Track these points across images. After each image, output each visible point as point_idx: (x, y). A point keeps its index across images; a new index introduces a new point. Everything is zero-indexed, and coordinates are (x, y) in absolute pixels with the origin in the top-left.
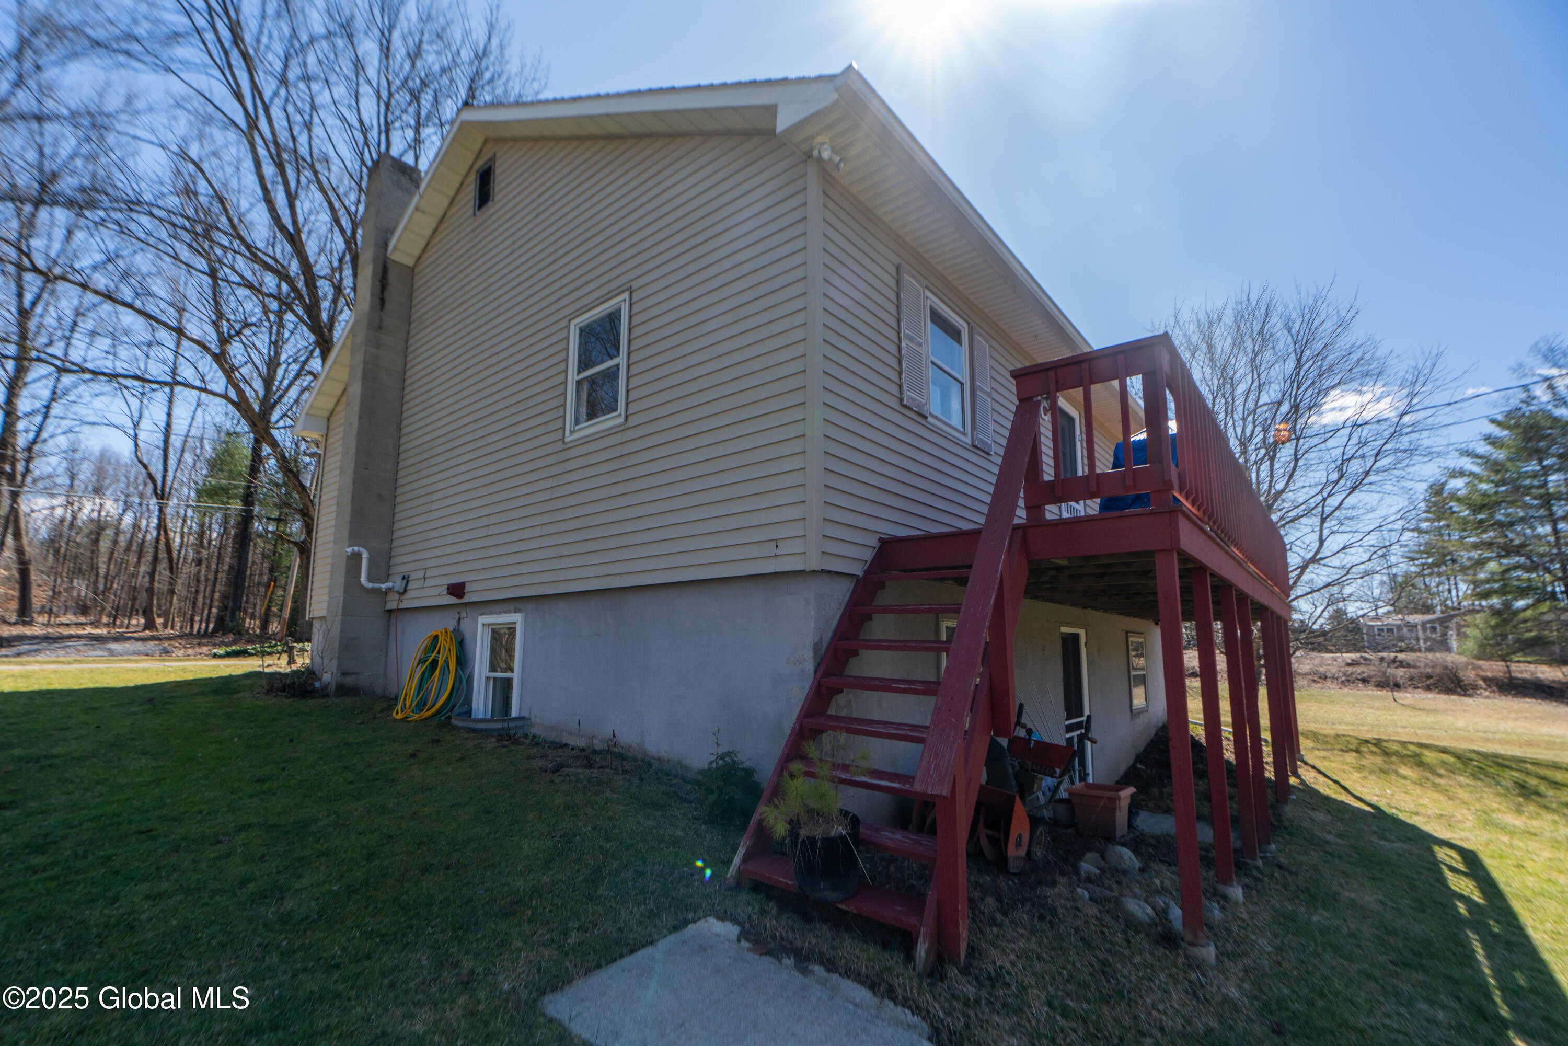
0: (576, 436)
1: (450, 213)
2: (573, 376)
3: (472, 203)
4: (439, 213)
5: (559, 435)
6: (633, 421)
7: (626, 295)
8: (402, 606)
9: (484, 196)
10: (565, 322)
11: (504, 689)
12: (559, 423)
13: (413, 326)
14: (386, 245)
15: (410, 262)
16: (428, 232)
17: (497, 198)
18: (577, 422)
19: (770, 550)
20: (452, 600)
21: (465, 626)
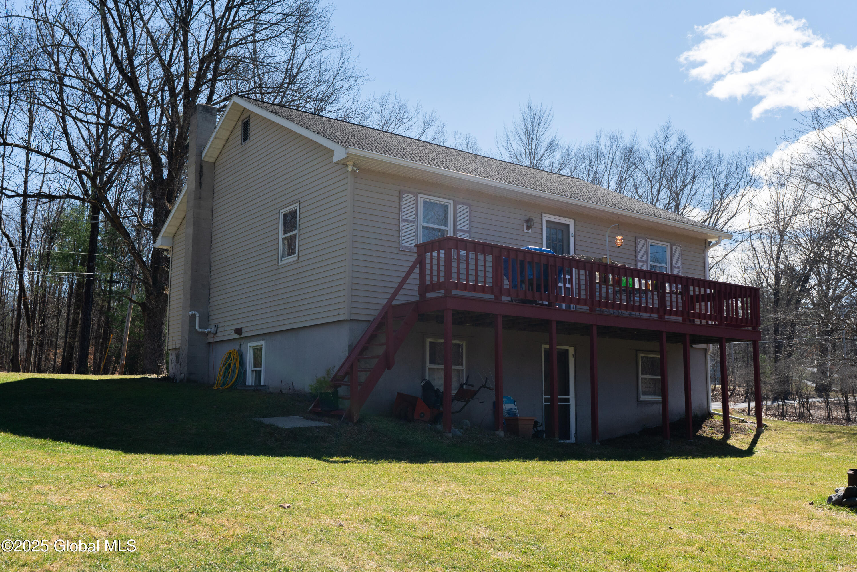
0: (283, 263)
1: (231, 138)
2: (281, 236)
3: (240, 137)
4: (226, 138)
5: (275, 262)
6: (301, 259)
7: (298, 204)
8: (215, 340)
9: (246, 136)
10: (277, 211)
11: (258, 374)
12: (276, 257)
13: (215, 195)
14: (201, 153)
15: (213, 160)
16: (221, 147)
17: (251, 139)
18: (283, 257)
19: (336, 313)
20: (236, 336)
21: (243, 348)
